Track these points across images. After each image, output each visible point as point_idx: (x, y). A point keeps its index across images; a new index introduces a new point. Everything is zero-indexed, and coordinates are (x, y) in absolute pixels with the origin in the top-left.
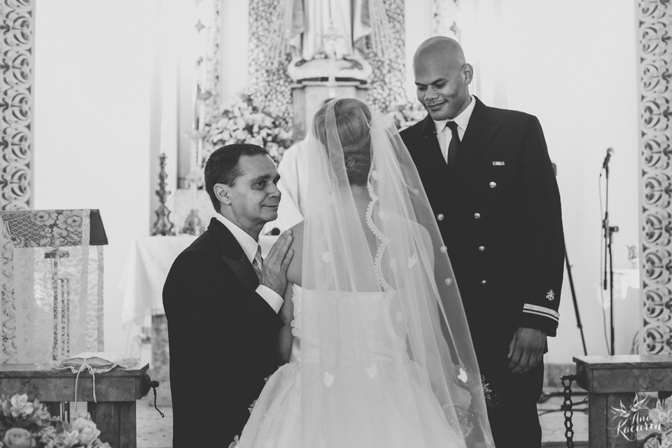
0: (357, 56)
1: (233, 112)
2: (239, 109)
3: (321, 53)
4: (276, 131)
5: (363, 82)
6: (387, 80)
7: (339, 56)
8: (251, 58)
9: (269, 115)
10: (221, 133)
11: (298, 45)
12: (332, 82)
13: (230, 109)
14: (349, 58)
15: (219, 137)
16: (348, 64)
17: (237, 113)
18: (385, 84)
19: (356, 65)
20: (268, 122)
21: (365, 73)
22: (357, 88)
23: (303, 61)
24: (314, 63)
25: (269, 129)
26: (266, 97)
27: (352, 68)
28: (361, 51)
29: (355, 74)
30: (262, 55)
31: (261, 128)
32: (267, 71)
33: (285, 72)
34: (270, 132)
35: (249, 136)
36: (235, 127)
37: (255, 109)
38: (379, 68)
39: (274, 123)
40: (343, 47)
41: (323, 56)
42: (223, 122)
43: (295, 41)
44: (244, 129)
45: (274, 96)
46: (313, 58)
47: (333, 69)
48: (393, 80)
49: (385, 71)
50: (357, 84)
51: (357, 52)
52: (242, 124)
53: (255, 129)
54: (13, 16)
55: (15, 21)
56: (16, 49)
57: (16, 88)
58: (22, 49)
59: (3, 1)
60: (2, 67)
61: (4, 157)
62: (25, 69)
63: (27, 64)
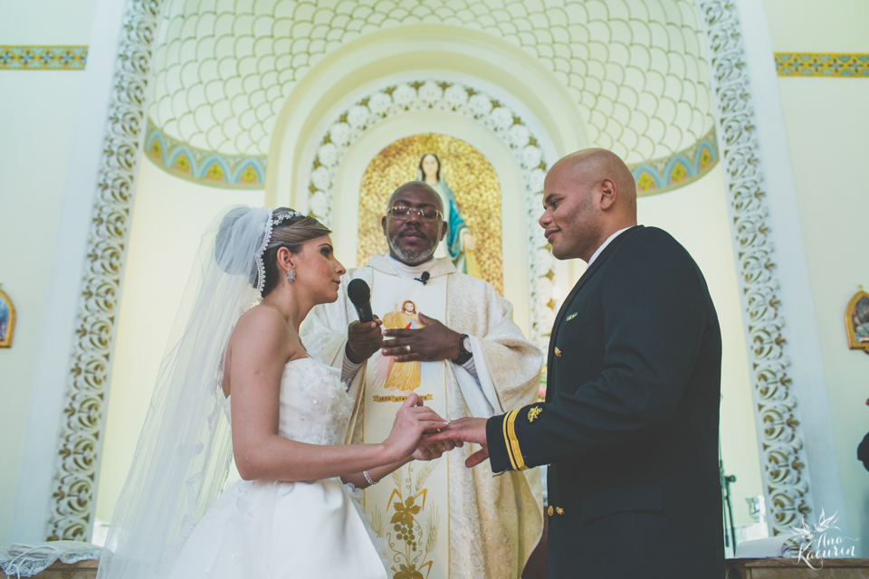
54: (103, 246)
55: (105, 250)
56: (102, 277)
57: (97, 315)
58: (109, 278)
59: (94, 231)
60: (84, 293)
61: (75, 385)
62: (109, 298)
63: (113, 294)
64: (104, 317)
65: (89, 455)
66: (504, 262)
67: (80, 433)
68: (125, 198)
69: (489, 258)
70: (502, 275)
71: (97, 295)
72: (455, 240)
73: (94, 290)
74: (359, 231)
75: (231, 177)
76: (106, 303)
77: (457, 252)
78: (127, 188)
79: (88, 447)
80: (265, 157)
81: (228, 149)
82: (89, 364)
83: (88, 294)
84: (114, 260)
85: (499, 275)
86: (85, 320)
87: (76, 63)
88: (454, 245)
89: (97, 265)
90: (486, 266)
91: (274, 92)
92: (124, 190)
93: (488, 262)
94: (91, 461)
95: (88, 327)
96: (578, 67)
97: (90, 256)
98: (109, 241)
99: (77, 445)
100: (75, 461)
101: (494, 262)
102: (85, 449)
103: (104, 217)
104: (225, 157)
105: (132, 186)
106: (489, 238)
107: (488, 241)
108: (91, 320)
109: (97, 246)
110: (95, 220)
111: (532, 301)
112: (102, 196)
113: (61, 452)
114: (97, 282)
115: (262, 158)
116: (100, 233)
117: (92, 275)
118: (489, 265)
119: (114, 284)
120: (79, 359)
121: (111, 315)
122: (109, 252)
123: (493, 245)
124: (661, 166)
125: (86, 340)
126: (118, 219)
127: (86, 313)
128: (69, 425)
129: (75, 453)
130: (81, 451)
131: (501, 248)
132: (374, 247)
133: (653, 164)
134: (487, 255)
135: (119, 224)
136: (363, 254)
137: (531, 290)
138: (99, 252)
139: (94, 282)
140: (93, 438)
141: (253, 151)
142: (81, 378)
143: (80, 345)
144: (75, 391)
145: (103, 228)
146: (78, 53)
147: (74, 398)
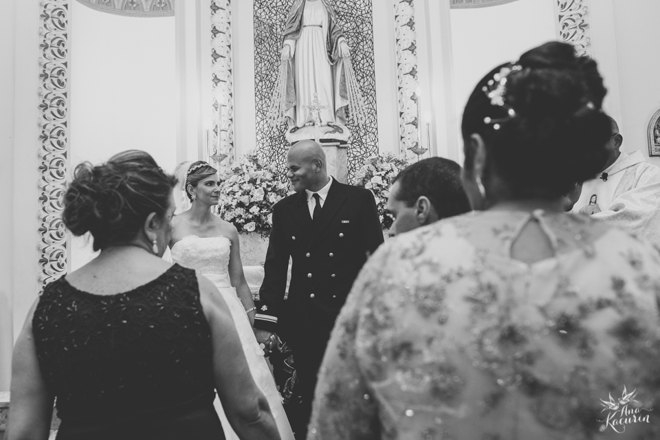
0: (338, 123)
1: (242, 169)
2: (247, 168)
3: (310, 122)
4: (275, 183)
5: (343, 142)
6: (364, 141)
7: (324, 123)
8: (258, 128)
9: (271, 171)
10: (232, 186)
11: (292, 117)
13: (240, 168)
14: (332, 124)
15: (230, 189)
16: (331, 129)
17: (245, 170)
18: (362, 143)
19: (338, 129)
20: (269, 176)
21: (346, 135)
22: (338, 146)
23: (296, 129)
24: (305, 129)
25: (269, 181)
26: (270, 158)
27: (334, 132)
28: (341, 118)
29: (337, 136)
30: (266, 126)
31: (262, 181)
32: (270, 138)
33: (284, 138)
34: (269, 184)
35: (253, 187)
36: (242, 181)
37: (259, 167)
38: (357, 132)
39: (274, 177)
40: (327, 116)
41: (311, 124)
42: (234, 178)
43: (290, 113)
44: (249, 182)
45: (277, 157)
46: (304, 126)
47: (318, 133)
48: (368, 140)
49: (362, 134)
50: (339, 143)
51: (338, 119)
52: (247, 178)
53: (258, 182)
54: (51, 97)
55: (52, 100)
56: (53, 122)
57: (53, 153)
58: (59, 123)
59: (42, 86)
60: (41, 137)
61: (44, 209)
62: (61, 138)
63: (63, 134)
64: (59, 154)
65: (61, 260)
66: (375, 61)
67: (53, 246)
68: (63, 54)
69: (363, 59)
70: (374, 72)
71: (51, 137)
72: (334, 49)
73: (48, 133)
74: (255, 40)
75: (146, 6)
76: (59, 143)
77: (336, 58)
78: (63, 45)
79: (60, 255)
82: (52, 192)
83: (44, 138)
84: (61, 107)
85: (372, 73)
86: (45, 158)
88: (333, 53)
89: (48, 112)
90: (361, 65)
92: (61, 47)
93: (362, 62)
94: (63, 265)
95: (47, 164)
97: (41, 106)
98: (54, 92)
99: (51, 256)
100: (52, 266)
101: (367, 61)
102: (57, 257)
103: (48, 72)
105: (66, 42)
106: (362, 41)
107: (362, 43)
108: (49, 158)
109: (46, 97)
110: (41, 76)
111: (399, 94)
112: (44, 55)
113: (41, 261)
114: (50, 127)
116: (46, 86)
117: (45, 122)
118: (363, 65)
119: (63, 126)
120: (44, 189)
121: (64, 152)
122: (56, 101)
123: (365, 47)
125: (47, 174)
126: (60, 72)
127: (44, 153)
128: (43, 240)
129: (51, 261)
130: (55, 259)
131: (372, 49)
132: (268, 53)
134: (361, 56)
135: (61, 77)
136: (259, 59)
137: (398, 85)
138: (48, 102)
139: (47, 127)
140: (63, 248)
142: (47, 204)
143: (44, 178)
144: (44, 214)
145: (48, 81)
147: (44, 220)
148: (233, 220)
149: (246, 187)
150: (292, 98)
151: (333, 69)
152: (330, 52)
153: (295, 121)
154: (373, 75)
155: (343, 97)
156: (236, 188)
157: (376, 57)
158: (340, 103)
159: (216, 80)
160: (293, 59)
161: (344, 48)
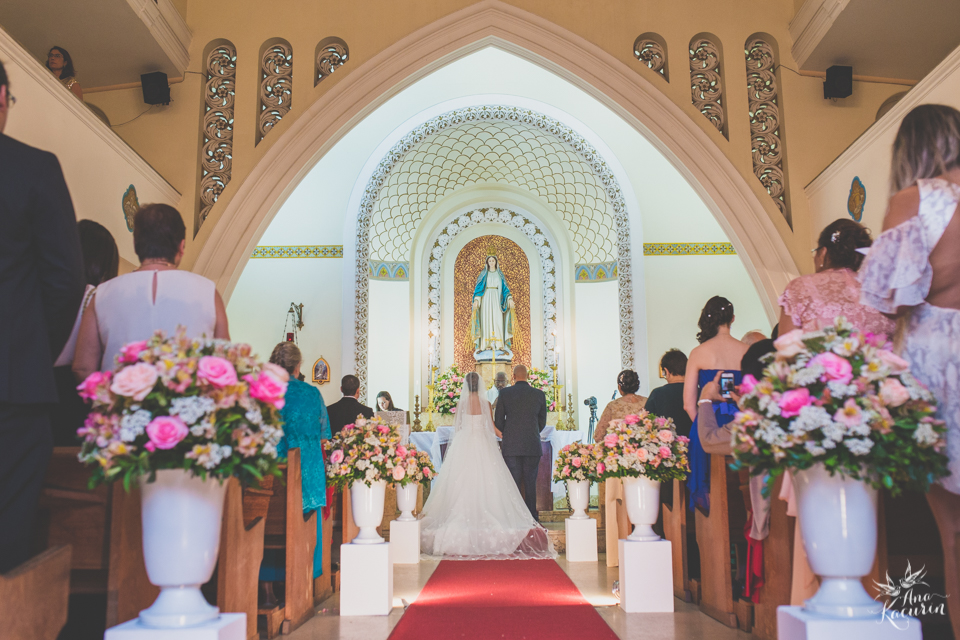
0: (507, 349)
2: (450, 374)
3: (489, 348)
7: (498, 349)
8: (456, 349)
11: (478, 344)
12: (494, 361)
13: (446, 374)
14: (502, 350)
16: (502, 353)
17: (449, 377)
19: (506, 353)
21: (511, 356)
22: (506, 364)
23: (480, 351)
24: (486, 352)
26: (463, 368)
28: (508, 346)
29: (506, 357)
30: (460, 348)
32: (463, 356)
33: (472, 357)
40: (499, 345)
42: (443, 381)
43: (477, 342)
46: (486, 350)
47: (494, 355)
48: (525, 359)
51: (506, 346)
52: (452, 382)
66: (531, 309)
69: (523, 307)
70: (530, 315)
72: (505, 303)
75: (392, 274)
77: (506, 309)
80: (408, 262)
81: (389, 259)
87: (338, 254)
90: (521, 311)
91: (410, 225)
93: (522, 309)
96: (569, 208)
101: (526, 309)
104: (387, 263)
106: (523, 295)
107: (522, 297)
111: (544, 331)
115: (407, 263)
118: (523, 311)
123: (525, 299)
124: (609, 266)
131: (529, 301)
132: (463, 301)
133: (605, 264)
134: (522, 305)
136: (457, 305)
137: (544, 325)
141: (401, 259)
146: (338, 249)
148: (443, 406)
149: (452, 387)
150: (478, 333)
151: (504, 315)
152: (503, 305)
153: (480, 346)
154: (529, 317)
155: (510, 333)
156: (444, 387)
157: (531, 306)
158: (508, 336)
159: (431, 319)
160: (480, 309)
161: (511, 303)
